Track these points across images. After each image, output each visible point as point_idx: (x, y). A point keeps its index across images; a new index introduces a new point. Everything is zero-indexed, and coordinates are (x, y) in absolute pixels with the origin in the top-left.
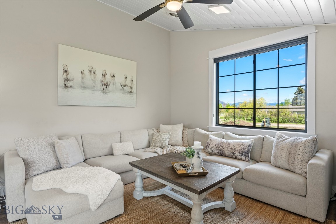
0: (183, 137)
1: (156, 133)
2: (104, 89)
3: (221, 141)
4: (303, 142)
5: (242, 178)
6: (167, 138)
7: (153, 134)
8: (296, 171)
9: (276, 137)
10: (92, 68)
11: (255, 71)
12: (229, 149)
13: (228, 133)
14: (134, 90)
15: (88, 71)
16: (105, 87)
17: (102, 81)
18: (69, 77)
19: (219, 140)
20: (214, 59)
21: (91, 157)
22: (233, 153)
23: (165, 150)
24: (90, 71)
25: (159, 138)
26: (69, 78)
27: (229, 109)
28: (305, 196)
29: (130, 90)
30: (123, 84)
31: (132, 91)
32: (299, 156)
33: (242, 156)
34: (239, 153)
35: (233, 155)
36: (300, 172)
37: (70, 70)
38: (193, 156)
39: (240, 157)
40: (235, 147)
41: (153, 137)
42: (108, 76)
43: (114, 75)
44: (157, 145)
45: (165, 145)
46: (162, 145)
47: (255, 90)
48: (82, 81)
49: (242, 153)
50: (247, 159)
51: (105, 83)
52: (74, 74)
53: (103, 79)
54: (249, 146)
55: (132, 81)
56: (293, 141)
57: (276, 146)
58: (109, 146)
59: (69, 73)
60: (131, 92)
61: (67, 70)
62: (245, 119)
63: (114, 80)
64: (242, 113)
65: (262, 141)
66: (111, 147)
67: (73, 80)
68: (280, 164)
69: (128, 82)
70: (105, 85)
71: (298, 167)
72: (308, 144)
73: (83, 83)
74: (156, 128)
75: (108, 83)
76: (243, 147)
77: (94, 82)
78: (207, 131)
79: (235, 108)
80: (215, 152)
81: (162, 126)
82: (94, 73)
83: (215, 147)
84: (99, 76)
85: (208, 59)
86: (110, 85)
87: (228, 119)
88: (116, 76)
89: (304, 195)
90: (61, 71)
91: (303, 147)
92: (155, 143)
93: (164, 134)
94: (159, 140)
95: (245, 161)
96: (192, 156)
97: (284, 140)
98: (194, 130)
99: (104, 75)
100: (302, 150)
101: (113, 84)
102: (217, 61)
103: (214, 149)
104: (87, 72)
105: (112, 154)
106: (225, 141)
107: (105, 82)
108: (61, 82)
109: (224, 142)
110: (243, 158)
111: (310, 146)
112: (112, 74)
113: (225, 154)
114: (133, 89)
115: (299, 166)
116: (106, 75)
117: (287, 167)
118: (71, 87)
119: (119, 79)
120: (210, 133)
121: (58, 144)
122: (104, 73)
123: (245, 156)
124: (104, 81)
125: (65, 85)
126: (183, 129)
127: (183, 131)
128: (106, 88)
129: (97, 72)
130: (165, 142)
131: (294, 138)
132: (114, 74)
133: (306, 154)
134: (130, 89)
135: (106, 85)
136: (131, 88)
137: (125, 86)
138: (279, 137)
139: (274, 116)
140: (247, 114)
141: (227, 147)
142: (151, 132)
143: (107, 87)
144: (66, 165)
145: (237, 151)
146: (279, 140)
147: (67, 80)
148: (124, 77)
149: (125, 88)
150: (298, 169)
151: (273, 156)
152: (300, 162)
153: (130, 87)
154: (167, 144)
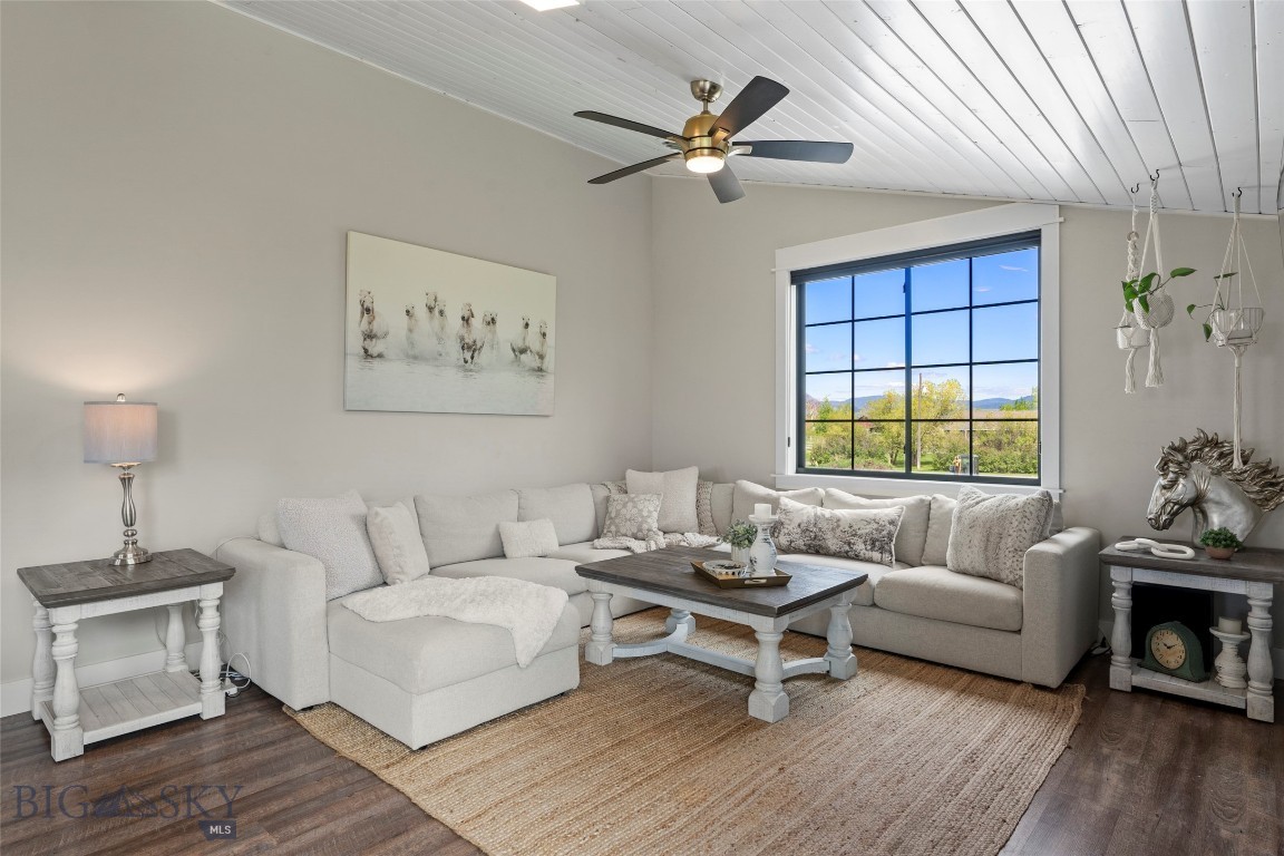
0: (698, 507)
1: (616, 495)
2: (466, 362)
3: (815, 515)
4: (1021, 504)
5: (874, 605)
6: (652, 509)
7: (607, 499)
8: (1003, 576)
9: (961, 496)
10: (435, 300)
11: (908, 315)
12: (838, 532)
13: (834, 491)
14: (549, 363)
15: (426, 309)
16: (468, 355)
17: (462, 339)
18: (377, 327)
19: (808, 511)
20: (792, 273)
21: (444, 561)
22: (849, 544)
23: (652, 543)
24: (431, 309)
25: (629, 511)
26: (374, 332)
27: (830, 424)
28: (1019, 632)
29: (536, 363)
30: (520, 344)
31: (544, 368)
32: (1010, 539)
33: (872, 549)
34: (865, 542)
35: (847, 548)
36: (1011, 577)
37: (377, 308)
38: (751, 542)
39: (869, 554)
40: (855, 527)
41: (607, 508)
42: (477, 322)
43: (493, 319)
44: (623, 531)
45: (649, 530)
46: (640, 530)
47: (909, 368)
48: (408, 338)
49: (873, 544)
50: (886, 557)
51: (471, 343)
52: (390, 318)
53: (463, 332)
54: (892, 523)
55: (544, 335)
56: (997, 504)
57: (959, 518)
58: (491, 530)
59: (375, 314)
60: (540, 370)
61: (370, 305)
62: (886, 461)
63: (494, 332)
64: (879, 438)
65: (925, 509)
66: (498, 536)
67: (386, 334)
68: (966, 565)
69: (533, 341)
70: (469, 348)
71: (1006, 566)
72: (1032, 508)
73: (412, 344)
74: (613, 481)
75: (479, 345)
76: (876, 526)
77: (440, 339)
78: (773, 487)
79: (853, 421)
80: (800, 543)
81: (632, 475)
82: (441, 313)
83: (799, 530)
84: (454, 323)
85: (774, 273)
86: (483, 350)
87: (827, 461)
88: (498, 320)
89: (1016, 628)
90: (354, 310)
91: (1018, 517)
92: (616, 526)
93: (642, 497)
94: (628, 517)
95: (880, 563)
96: (747, 542)
97: (977, 503)
98: (731, 485)
99: (466, 320)
100: (1017, 523)
101: (492, 347)
102: (799, 278)
103: (797, 536)
104: (421, 312)
105: (503, 556)
106: (827, 512)
107: (469, 340)
108: (355, 343)
109: (824, 516)
110: (876, 555)
111: (1035, 514)
112: (488, 314)
113: (827, 548)
114: (546, 360)
115: (1008, 564)
116: (472, 320)
117: (982, 569)
118: (380, 356)
119: (508, 332)
120: (781, 493)
121: (379, 519)
122: (466, 315)
123: (882, 550)
124: (466, 336)
125: (366, 351)
126: (698, 485)
127: (698, 489)
128: (472, 358)
129: (447, 312)
130: (649, 520)
131: (1000, 496)
132: (494, 315)
133: (1024, 534)
134: (538, 361)
135: (471, 348)
136: (541, 357)
137: (523, 351)
138: (968, 496)
139: (993, 449)
140: (893, 443)
141: (833, 529)
142: (602, 493)
143: (476, 354)
144: (399, 576)
145: (860, 537)
146: (966, 504)
147: (369, 336)
148: (522, 323)
149: (523, 356)
150: (1007, 572)
151: (952, 544)
152: (1011, 555)
153: (538, 354)
154: (655, 526)
